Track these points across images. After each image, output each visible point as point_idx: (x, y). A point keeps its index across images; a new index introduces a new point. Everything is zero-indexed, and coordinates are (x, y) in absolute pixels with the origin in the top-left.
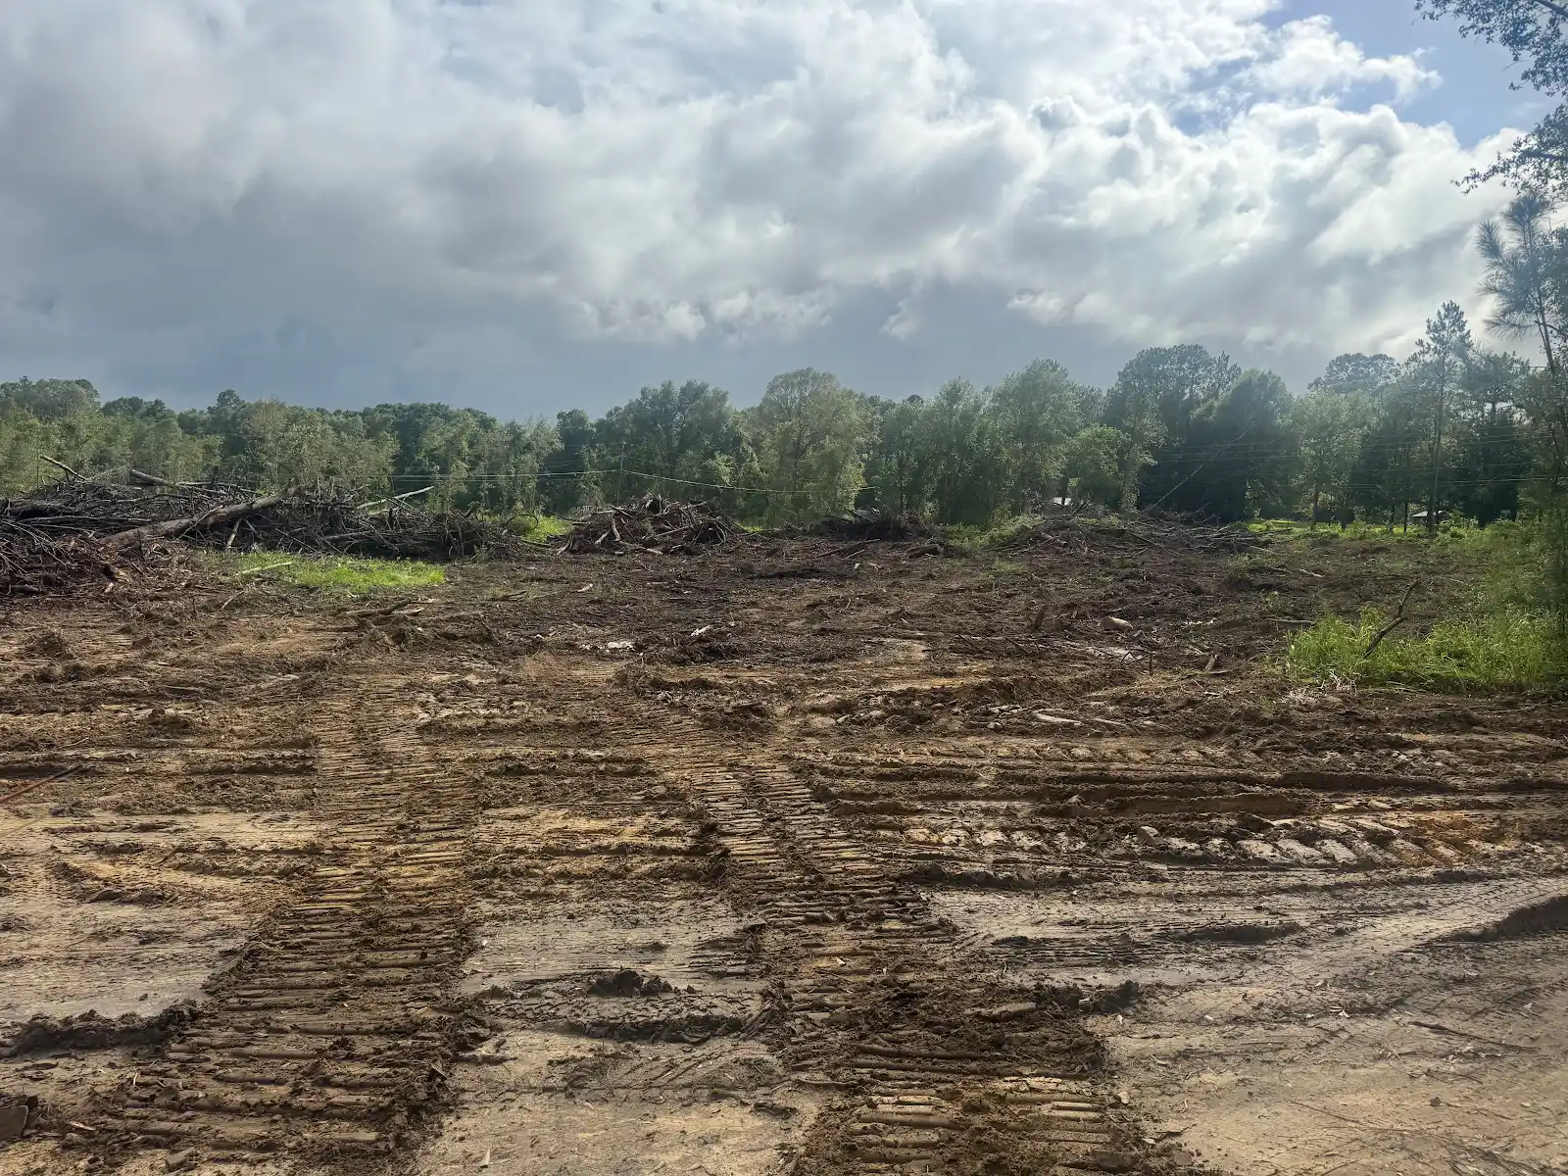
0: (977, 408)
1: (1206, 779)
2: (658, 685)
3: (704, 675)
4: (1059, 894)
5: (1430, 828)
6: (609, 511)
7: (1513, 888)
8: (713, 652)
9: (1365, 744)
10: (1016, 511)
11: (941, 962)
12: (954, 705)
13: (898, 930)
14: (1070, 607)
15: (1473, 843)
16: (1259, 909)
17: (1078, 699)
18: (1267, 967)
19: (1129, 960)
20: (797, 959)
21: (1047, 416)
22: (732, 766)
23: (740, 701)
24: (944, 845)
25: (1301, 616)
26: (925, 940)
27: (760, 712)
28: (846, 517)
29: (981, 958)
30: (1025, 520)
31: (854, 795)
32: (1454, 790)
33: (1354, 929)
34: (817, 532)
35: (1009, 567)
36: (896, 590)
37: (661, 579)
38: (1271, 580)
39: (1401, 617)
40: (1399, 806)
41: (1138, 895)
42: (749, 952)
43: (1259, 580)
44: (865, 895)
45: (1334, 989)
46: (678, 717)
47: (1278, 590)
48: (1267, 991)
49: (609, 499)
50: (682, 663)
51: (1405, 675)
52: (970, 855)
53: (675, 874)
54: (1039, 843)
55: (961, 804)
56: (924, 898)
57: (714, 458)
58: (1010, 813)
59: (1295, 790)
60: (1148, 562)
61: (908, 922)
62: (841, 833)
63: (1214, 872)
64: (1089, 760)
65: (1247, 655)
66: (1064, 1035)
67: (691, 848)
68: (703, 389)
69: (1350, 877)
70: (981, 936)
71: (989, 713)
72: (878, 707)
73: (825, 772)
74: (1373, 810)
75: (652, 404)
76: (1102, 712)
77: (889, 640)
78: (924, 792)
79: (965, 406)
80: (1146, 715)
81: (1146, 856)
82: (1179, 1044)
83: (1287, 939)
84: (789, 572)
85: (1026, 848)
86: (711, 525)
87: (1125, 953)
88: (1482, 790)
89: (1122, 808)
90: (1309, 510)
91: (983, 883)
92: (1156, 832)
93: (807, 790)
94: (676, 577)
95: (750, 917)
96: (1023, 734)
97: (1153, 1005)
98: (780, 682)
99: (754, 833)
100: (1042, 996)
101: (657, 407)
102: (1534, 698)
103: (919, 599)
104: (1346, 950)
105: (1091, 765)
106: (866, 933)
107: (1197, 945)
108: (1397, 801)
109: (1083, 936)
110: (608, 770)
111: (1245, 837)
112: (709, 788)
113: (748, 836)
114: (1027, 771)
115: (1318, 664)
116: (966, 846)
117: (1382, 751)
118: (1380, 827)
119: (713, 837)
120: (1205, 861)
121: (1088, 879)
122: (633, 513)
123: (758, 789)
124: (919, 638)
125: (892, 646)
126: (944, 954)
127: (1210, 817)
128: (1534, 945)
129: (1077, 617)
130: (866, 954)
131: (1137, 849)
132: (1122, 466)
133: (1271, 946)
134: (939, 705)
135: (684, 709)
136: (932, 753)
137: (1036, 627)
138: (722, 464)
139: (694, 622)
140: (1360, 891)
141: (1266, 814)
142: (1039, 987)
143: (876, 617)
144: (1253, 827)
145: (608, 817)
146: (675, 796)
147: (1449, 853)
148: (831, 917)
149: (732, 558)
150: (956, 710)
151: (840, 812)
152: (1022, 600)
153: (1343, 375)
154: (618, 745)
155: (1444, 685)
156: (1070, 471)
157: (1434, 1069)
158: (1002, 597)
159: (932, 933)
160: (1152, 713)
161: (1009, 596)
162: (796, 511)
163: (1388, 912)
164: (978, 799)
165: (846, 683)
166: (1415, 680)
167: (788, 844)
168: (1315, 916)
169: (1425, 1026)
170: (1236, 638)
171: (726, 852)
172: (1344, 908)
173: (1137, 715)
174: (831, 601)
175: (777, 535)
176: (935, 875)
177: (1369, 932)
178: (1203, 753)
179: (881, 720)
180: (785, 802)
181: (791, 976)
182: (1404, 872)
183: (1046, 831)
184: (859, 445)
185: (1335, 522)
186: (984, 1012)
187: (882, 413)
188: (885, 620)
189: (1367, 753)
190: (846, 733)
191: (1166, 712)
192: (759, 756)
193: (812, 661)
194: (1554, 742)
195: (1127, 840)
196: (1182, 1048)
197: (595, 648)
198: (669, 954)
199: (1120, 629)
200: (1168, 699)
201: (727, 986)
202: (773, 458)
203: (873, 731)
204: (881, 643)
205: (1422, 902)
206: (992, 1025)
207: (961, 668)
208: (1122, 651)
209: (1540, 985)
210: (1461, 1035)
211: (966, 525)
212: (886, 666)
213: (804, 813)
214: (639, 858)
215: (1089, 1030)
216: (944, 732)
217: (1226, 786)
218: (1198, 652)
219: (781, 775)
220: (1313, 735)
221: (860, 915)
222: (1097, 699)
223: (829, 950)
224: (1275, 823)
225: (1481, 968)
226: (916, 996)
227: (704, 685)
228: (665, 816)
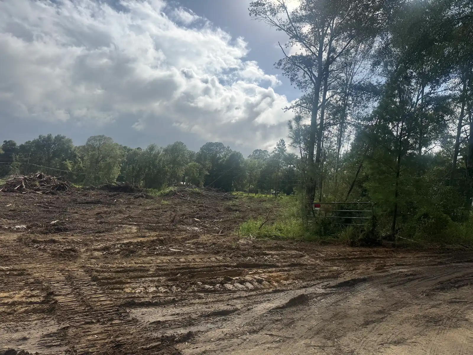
0: (158, 153)
1: (217, 266)
2: (35, 241)
3: (54, 238)
4: (171, 306)
5: (272, 277)
6: (22, 177)
7: (290, 293)
8: (58, 230)
9: (258, 254)
10: (169, 185)
11: (131, 332)
12: (144, 247)
13: (118, 323)
14: (183, 215)
15: (282, 281)
16: (228, 305)
17: (183, 243)
18: (229, 322)
19: (191, 324)
20: (80, 337)
21: (179, 158)
22: (62, 270)
23: (67, 247)
24: (136, 293)
25: (244, 219)
26: (127, 325)
27: (74, 251)
28: (113, 184)
29: (146, 329)
30: (172, 188)
31: (106, 279)
32: (278, 267)
33: (252, 308)
34: (102, 189)
35: (166, 202)
36: (128, 209)
37: (41, 203)
38: (237, 208)
39: (267, 219)
40: (265, 272)
41: (195, 304)
42: (62, 337)
43: (235, 208)
44: (107, 313)
45: (246, 327)
46: (42, 253)
47: (239, 211)
48: (228, 329)
49: (22, 173)
50: (46, 233)
51: (268, 235)
52: (145, 295)
53: (35, 311)
54: (167, 290)
55: (143, 279)
56: (128, 312)
57: (66, 161)
58: (159, 281)
59: (240, 268)
60: (206, 202)
61: (122, 320)
62: (101, 292)
63: (217, 295)
64: (184, 262)
65: (230, 229)
66: (169, 351)
67: (43, 301)
68: (63, 138)
69: (252, 293)
70: (145, 322)
71: (155, 249)
72: (118, 248)
73: (97, 271)
74: (259, 273)
75: (43, 141)
76: (189, 247)
77: (124, 225)
78: (131, 276)
79: (155, 152)
80: (201, 248)
81: (199, 291)
82: (203, 349)
83: (234, 313)
84: (90, 202)
85: (163, 292)
86: (62, 184)
87: (190, 322)
88: (284, 266)
89: (192, 277)
90: (247, 190)
91: (148, 305)
92: (202, 284)
93: (90, 278)
94: (47, 202)
95: (64, 324)
96: (165, 255)
97: (197, 338)
98: (83, 240)
99: (68, 294)
100: (164, 339)
101: (45, 142)
102: (297, 241)
103: (136, 212)
104: (250, 314)
105: (185, 264)
106: (106, 325)
107: (210, 317)
108: (264, 270)
109: (178, 318)
110: (11, 273)
111: (226, 283)
112: (52, 279)
113: (65, 295)
114: (165, 267)
115: (247, 232)
116: (144, 293)
117: (261, 256)
118: (260, 278)
119: (52, 297)
120: (214, 291)
121: (181, 300)
122: (31, 179)
123: (71, 278)
124: (135, 225)
125: (125, 228)
126: (133, 330)
127: (217, 278)
128: (294, 309)
129: (185, 218)
130: (106, 333)
131: (196, 289)
132: (200, 174)
133: (230, 315)
134: (139, 247)
135: (44, 250)
136: (135, 263)
137: (172, 221)
138: (69, 164)
139: (53, 219)
140: (254, 297)
141: (231, 276)
142: (163, 336)
143: (120, 218)
144: (228, 280)
145: (9, 292)
146: (38, 282)
147: (276, 284)
148: (94, 321)
149: (69, 196)
150: (144, 248)
151: (101, 285)
152: (169, 213)
153: (257, 155)
154: (16, 264)
155: (277, 238)
156: (186, 174)
157: (270, 347)
158: (163, 211)
159: (129, 323)
160: (203, 247)
161: (165, 211)
162: (95, 181)
163: (261, 302)
164: (149, 277)
165: (107, 240)
166: (270, 236)
167: (81, 297)
168: (243, 305)
169: (268, 334)
170: (227, 225)
171: (56, 302)
172: (250, 302)
173: (199, 248)
174: (105, 212)
175: (87, 189)
176: (133, 304)
177: (256, 309)
178: (216, 259)
179: (118, 252)
180: (81, 282)
181: (77, 343)
182: (265, 290)
183: (169, 286)
184: (119, 161)
185: (254, 193)
186: (144, 347)
187: (128, 152)
188: (124, 219)
189: (258, 257)
190: (106, 257)
191: (207, 247)
192: (73, 267)
193: (96, 233)
194: (301, 253)
195: (193, 286)
196: (204, 350)
197: (10, 228)
198: (29, 341)
199: (197, 222)
200: (208, 243)
201: (52, 350)
202: (88, 163)
203: (116, 256)
204: (121, 227)
205: (269, 299)
206: (146, 351)
207: (148, 234)
208: (197, 228)
209: (295, 319)
210: (276, 336)
211: (154, 189)
212: (122, 234)
213: (88, 286)
214: (20, 306)
215: (177, 348)
216: (140, 256)
217: (222, 268)
218: (217, 229)
219: (81, 273)
220: (245, 252)
221: (105, 319)
222: (189, 243)
223: (92, 333)
224: (234, 278)
225: (282, 316)
226: (122, 345)
227: (54, 241)
228: (33, 290)
